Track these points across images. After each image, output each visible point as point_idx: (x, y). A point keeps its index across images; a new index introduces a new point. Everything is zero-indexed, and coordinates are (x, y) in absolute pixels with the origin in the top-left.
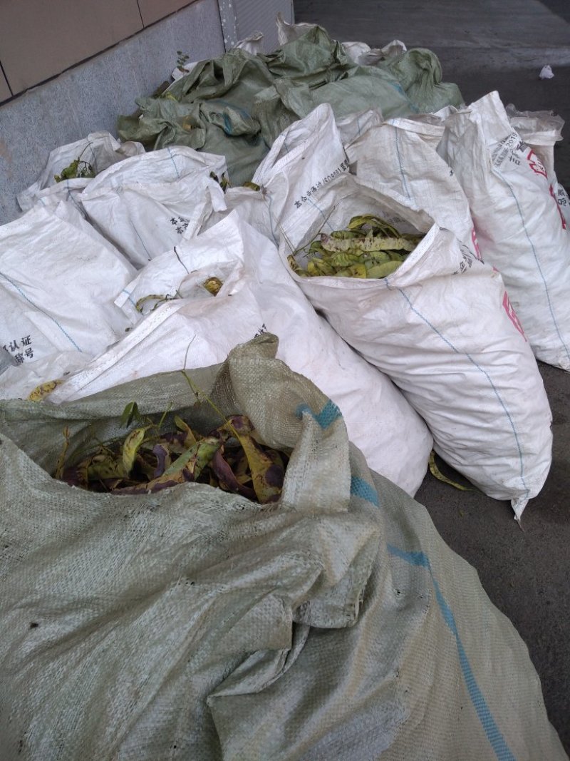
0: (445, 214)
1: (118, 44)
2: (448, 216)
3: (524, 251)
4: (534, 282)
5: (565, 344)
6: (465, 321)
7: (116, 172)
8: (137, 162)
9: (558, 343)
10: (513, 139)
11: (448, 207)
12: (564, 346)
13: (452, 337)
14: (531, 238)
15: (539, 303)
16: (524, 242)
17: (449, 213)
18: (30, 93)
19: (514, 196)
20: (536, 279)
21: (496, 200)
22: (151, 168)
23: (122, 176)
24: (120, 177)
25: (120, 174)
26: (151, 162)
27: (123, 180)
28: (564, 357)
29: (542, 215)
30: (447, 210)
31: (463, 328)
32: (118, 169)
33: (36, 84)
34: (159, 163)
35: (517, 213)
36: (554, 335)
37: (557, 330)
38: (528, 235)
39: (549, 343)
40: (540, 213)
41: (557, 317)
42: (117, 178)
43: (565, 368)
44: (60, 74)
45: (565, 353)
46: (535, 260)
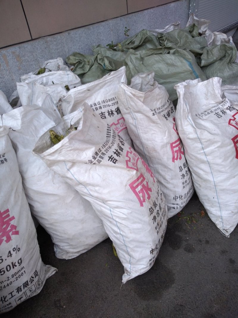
0: (153, 132)
1: (107, 20)
2: (155, 133)
3: (203, 162)
4: (208, 178)
5: (222, 216)
6: (97, 186)
7: (46, 76)
8: (56, 74)
9: (219, 213)
10: (225, 104)
11: (155, 129)
12: (221, 216)
13: (91, 190)
14: (208, 157)
15: (210, 190)
16: (203, 158)
17: (155, 132)
18: (42, 38)
19: (197, 134)
20: (210, 178)
21: (187, 133)
22: (60, 77)
23: (49, 78)
24: (48, 78)
25: (48, 77)
26: (60, 75)
27: (49, 79)
28: (220, 222)
29: (218, 147)
30: (154, 131)
31: (97, 188)
32: (47, 75)
33: (48, 35)
34: (63, 76)
35: (199, 143)
36: (218, 208)
37: (220, 207)
38: (206, 155)
39: (214, 211)
40: (216, 146)
41: (220, 201)
42: (46, 78)
43: (218, 227)
44: (63, 32)
45: (220, 220)
46: (209, 168)
